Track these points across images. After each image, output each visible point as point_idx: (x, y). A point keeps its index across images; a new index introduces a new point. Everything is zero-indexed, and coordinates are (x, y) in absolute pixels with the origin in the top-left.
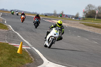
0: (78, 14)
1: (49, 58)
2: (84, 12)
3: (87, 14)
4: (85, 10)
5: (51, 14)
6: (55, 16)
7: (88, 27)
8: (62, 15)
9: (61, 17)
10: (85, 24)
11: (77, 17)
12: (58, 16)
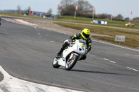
0: (50, 11)
1: (11, 72)
2: (60, 8)
3: (63, 10)
4: (61, 5)
5: (13, 11)
6: (19, 13)
7: (65, 28)
8: (28, 13)
9: (27, 14)
10: (60, 24)
11: (49, 15)
12: (23, 13)
